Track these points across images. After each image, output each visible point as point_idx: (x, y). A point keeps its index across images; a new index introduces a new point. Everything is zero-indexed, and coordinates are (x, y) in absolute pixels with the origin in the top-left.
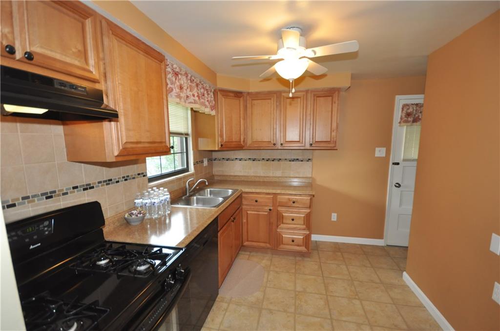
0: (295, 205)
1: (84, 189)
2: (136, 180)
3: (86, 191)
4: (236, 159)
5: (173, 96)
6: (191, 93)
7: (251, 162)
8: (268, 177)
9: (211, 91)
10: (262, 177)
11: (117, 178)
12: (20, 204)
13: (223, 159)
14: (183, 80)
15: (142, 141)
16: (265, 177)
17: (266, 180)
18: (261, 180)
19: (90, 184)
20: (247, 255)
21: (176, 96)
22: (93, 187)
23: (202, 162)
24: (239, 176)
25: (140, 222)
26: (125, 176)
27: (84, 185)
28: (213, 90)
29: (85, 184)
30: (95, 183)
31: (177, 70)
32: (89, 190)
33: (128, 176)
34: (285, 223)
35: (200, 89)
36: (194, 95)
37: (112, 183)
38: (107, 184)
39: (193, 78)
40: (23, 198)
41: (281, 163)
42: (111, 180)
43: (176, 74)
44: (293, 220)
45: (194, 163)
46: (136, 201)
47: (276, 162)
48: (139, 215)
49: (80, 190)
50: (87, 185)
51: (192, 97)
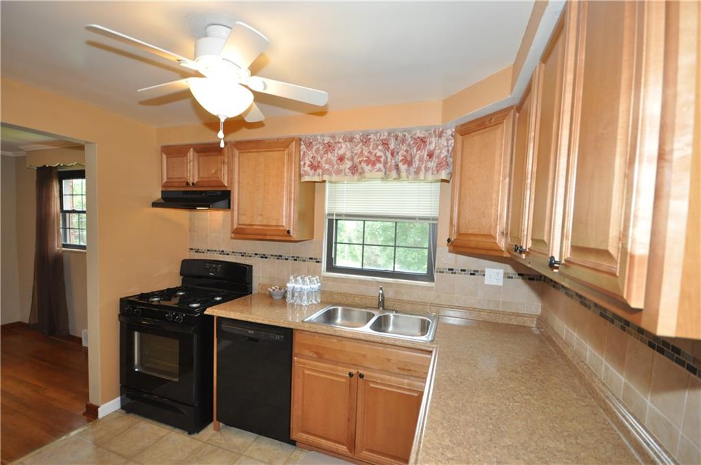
2: (306, 263)
11: (287, 255)
19: (265, 255)
22: (266, 258)
23: (477, 273)
26: (295, 256)
27: (261, 254)
30: (269, 255)
33: (298, 257)
37: (282, 259)
38: (277, 258)
42: (281, 256)
43: (329, 147)
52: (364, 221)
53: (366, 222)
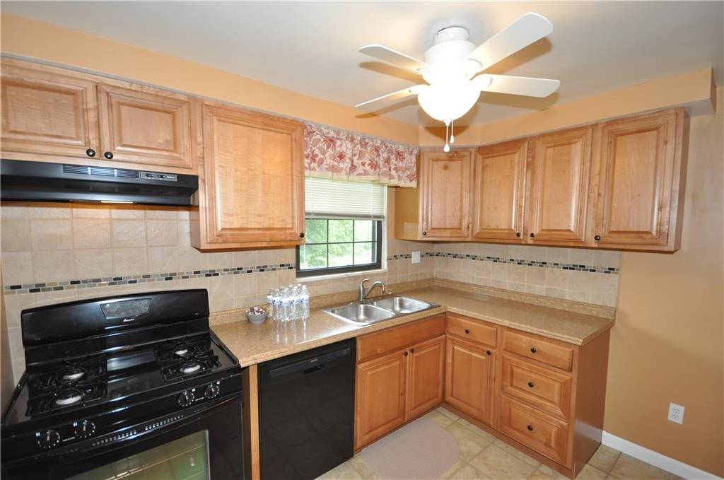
0: (535, 356)
1: (207, 275)
2: (277, 272)
3: (208, 278)
4: (468, 256)
5: (324, 170)
6: (360, 162)
7: (491, 263)
8: (517, 293)
9: (411, 153)
10: (507, 291)
11: (249, 267)
12: (140, 281)
13: (449, 254)
14: (345, 147)
15: (249, 227)
16: (512, 292)
17: (513, 299)
18: (506, 298)
19: (214, 271)
20: (452, 420)
21: (326, 168)
22: (217, 274)
23: (408, 257)
24: (469, 284)
25: (262, 322)
26: (262, 265)
27: (207, 271)
28: (416, 152)
29: (208, 269)
30: (220, 270)
31: (332, 134)
32: (212, 277)
33: (265, 267)
34: (515, 387)
35: (383, 153)
36: (363, 164)
37: (242, 272)
38: (235, 273)
39: (367, 141)
40: (144, 277)
41: (545, 269)
42: (241, 269)
43: (331, 141)
44: (531, 385)
45: (388, 257)
46: (269, 297)
47: (535, 268)
48: (256, 313)
49: (202, 276)
50: (210, 271)
51: (361, 167)
52: (328, 220)
53: (330, 221)
